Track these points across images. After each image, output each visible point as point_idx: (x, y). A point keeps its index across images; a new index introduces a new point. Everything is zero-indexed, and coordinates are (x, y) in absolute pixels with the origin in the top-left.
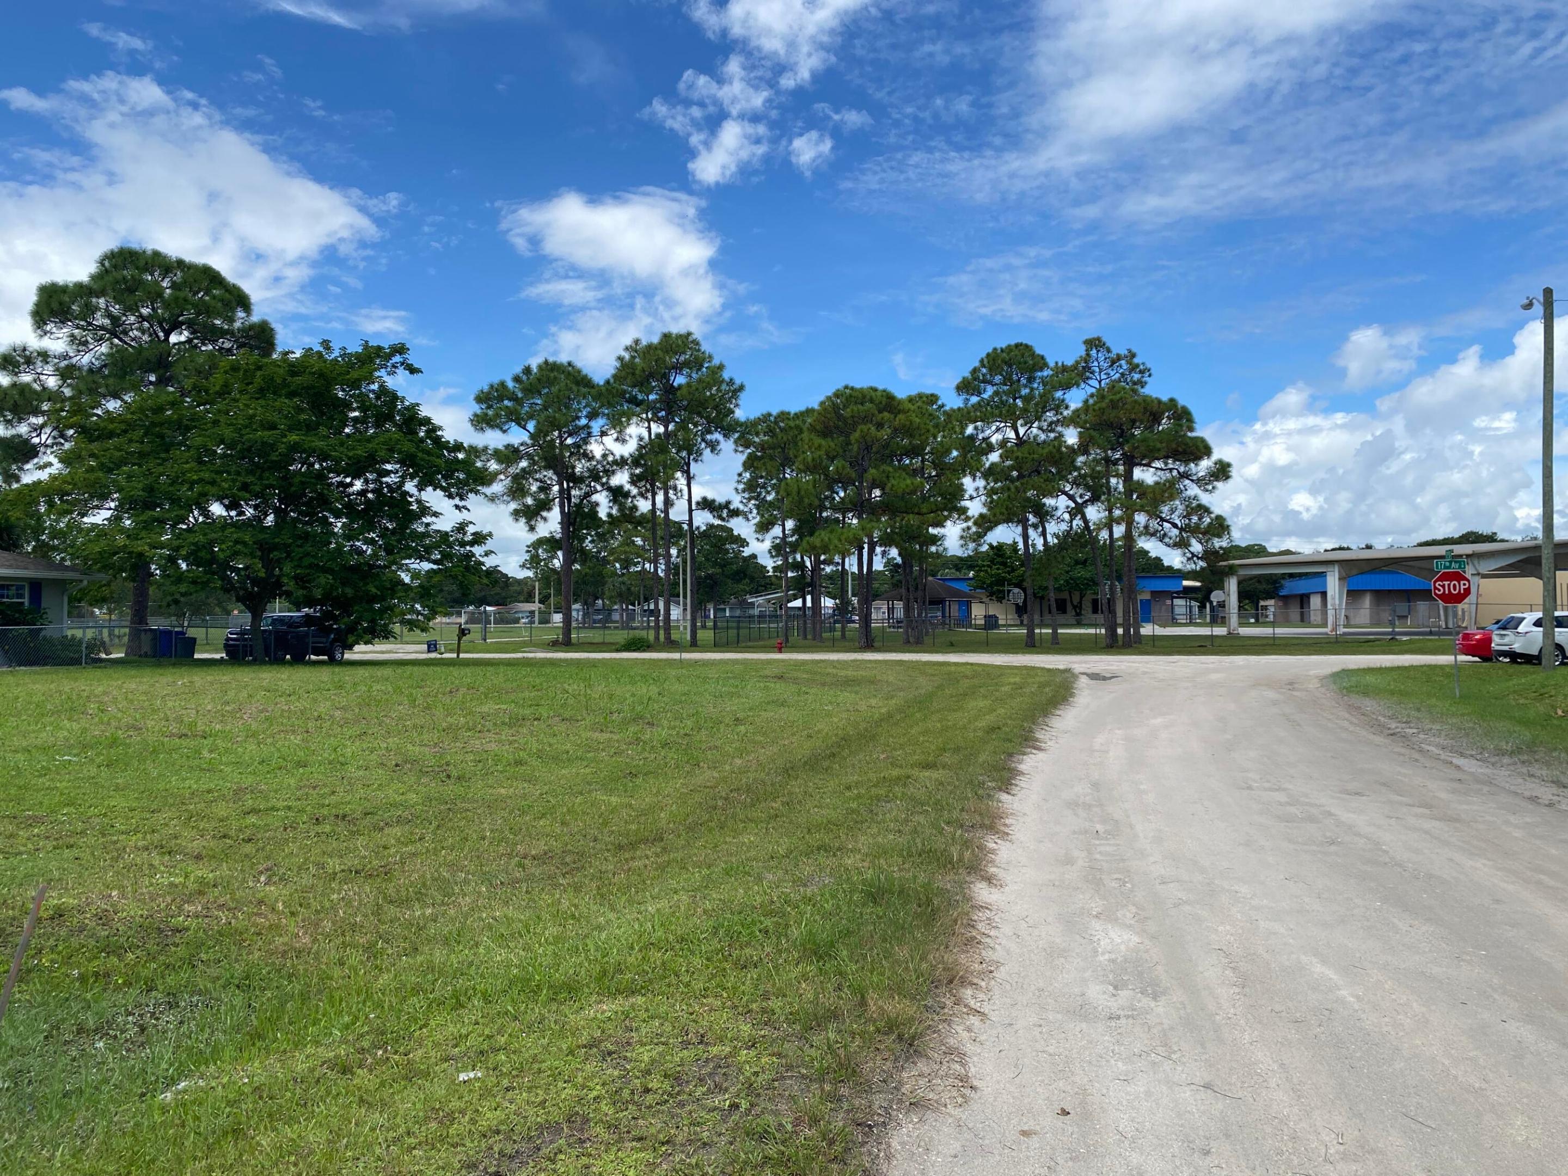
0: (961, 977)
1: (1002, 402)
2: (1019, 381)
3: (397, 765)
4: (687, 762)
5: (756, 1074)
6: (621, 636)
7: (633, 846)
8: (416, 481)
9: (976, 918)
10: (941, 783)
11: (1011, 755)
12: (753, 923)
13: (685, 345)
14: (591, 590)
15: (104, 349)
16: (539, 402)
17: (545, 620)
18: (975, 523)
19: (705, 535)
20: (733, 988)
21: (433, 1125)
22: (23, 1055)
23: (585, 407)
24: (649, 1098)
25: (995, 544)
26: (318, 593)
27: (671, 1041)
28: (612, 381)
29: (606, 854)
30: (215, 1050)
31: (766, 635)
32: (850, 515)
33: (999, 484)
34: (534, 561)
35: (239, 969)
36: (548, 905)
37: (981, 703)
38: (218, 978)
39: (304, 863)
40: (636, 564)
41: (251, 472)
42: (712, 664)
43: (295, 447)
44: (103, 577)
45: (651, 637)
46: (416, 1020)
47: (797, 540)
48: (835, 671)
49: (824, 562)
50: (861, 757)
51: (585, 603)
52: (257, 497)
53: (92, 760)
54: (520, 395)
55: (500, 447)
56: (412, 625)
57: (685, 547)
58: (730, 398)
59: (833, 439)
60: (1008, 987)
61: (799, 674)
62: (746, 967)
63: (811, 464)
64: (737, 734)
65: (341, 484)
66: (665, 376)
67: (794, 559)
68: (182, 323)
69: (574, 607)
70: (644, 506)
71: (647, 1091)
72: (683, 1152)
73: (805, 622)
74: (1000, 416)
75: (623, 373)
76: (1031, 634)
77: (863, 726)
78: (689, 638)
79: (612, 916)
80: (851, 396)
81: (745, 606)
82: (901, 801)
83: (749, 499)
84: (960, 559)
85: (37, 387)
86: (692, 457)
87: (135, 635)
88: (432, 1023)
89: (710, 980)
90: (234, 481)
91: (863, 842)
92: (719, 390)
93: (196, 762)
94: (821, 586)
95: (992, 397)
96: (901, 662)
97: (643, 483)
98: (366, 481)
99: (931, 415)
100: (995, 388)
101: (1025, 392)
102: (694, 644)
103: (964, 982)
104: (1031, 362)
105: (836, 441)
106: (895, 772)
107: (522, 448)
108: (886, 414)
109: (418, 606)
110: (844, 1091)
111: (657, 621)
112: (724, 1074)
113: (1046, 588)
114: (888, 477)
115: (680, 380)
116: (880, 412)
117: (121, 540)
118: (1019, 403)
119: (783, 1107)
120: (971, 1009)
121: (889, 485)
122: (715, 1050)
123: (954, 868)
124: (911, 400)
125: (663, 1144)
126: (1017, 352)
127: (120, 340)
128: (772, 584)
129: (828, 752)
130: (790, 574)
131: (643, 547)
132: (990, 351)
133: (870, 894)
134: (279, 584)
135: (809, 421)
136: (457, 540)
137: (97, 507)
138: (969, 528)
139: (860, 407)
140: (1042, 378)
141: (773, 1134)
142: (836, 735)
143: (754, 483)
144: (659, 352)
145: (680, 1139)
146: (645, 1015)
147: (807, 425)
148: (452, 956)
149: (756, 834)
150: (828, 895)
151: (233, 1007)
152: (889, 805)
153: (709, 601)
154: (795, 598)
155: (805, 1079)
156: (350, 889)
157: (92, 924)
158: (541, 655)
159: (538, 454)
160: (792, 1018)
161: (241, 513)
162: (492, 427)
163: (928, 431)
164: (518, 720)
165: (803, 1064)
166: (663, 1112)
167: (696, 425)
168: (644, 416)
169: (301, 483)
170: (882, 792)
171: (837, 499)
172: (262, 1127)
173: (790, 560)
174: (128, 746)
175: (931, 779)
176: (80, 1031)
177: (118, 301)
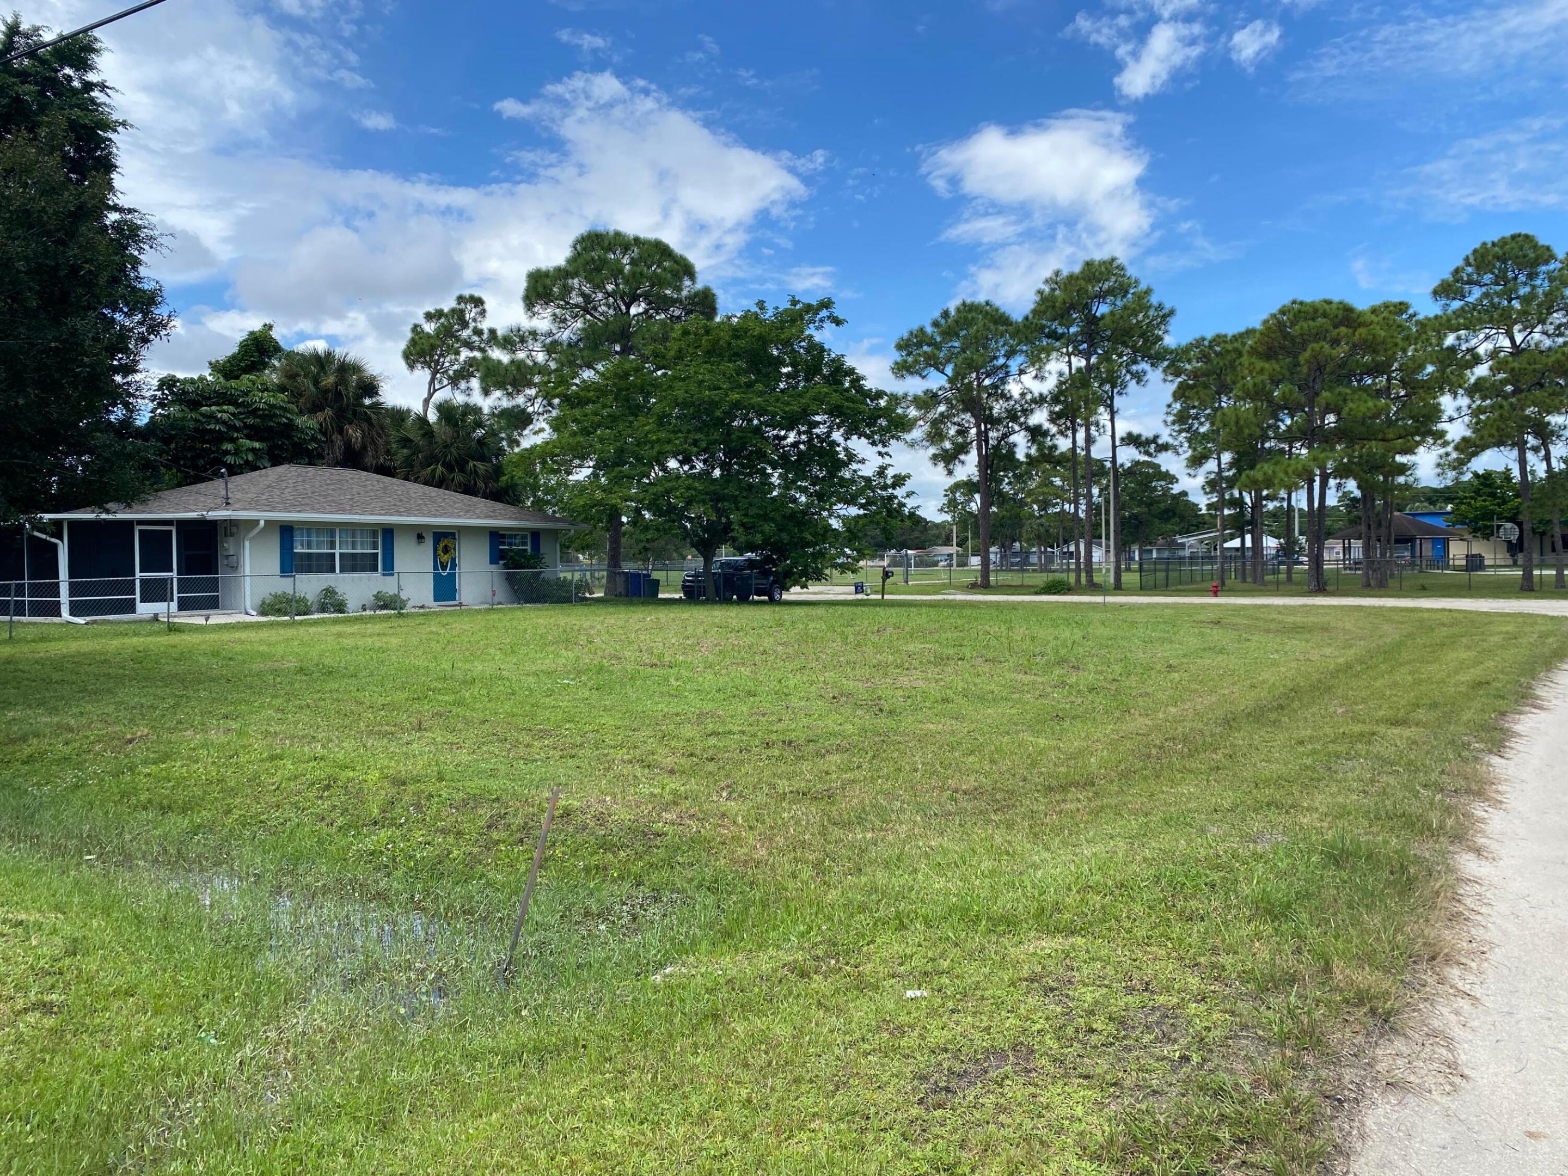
0: (1446, 955)
1: (1493, 305)
2: (1516, 278)
3: (834, 698)
4: (1117, 708)
5: (1208, 1029)
6: (1041, 579)
7: (1064, 788)
8: (842, 430)
9: (1462, 891)
10: (1415, 742)
11: (1503, 714)
12: (1199, 875)
13: (1109, 272)
14: (1008, 532)
15: (579, 324)
16: (956, 344)
17: (963, 563)
18: (1456, 448)
19: (1130, 472)
20: (1178, 939)
21: (886, 1035)
22: (545, 930)
23: (1002, 346)
24: (1094, 1039)
25: (1481, 472)
26: (759, 539)
27: (1114, 985)
28: (1031, 316)
29: (1036, 795)
30: (693, 943)
31: (1199, 579)
32: (1298, 445)
33: (1488, 402)
34: (952, 505)
35: (709, 873)
36: (982, 839)
37: (1463, 655)
38: (692, 880)
39: (758, 783)
40: (1054, 506)
41: (698, 430)
42: (1139, 609)
43: (737, 405)
44: (586, 527)
45: (1072, 578)
46: (863, 936)
47: (1234, 475)
48: (1280, 617)
49: (1267, 498)
50: (1314, 709)
51: (1003, 546)
52: (705, 452)
53: (585, 684)
54: (938, 339)
55: (920, 393)
56: (844, 568)
57: (1108, 486)
58: (1158, 324)
59: (1278, 361)
60: (1506, 972)
61: (1239, 620)
62: (1191, 919)
63: (1252, 390)
64: (1171, 681)
65: (777, 437)
66: (1087, 307)
67: (1232, 495)
68: (640, 296)
69: (992, 549)
70: (1064, 444)
71: (1092, 1031)
72: (1131, 1096)
73: (1244, 564)
74: (1491, 321)
75: (1043, 307)
76: (1528, 576)
77: (1315, 676)
78: (1112, 580)
79: (1046, 855)
80: (1300, 312)
81: (1173, 546)
82: (1366, 759)
83: (1180, 432)
84: (1435, 490)
85: (529, 362)
86: (1116, 391)
87: (612, 577)
88: (878, 940)
89: (1153, 929)
90: (686, 439)
91: (1320, 800)
92: (1146, 316)
93: (665, 689)
94: (1263, 524)
95: (1480, 300)
96: (1360, 608)
97: (1063, 421)
98: (799, 433)
99: (1400, 326)
100: (1484, 289)
101: (1523, 291)
102: (1118, 587)
103: (1448, 960)
104: (1532, 255)
105: (1282, 363)
106: (1357, 728)
107: (940, 393)
108: (1343, 329)
109: (848, 551)
110: (1308, 1059)
111: (1078, 563)
112: (1172, 1025)
113: (1549, 522)
114: (1345, 400)
115: (1102, 309)
116: (1336, 327)
117: (599, 495)
118: (1516, 304)
119: (1239, 1066)
120: (1459, 991)
121: (1346, 409)
122: (1161, 999)
123: (1433, 836)
124: (1374, 311)
125: (1112, 1085)
126: (1513, 244)
127: (592, 315)
128: (1205, 523)
129: (1275, 704)
130: (1226, 512)
131: (1062, 488)
132: (1478, 246)
133: (1331, 856)
134: (728, 527)
135: (1250, 342)
136: (879, 483)
137: (580, 466)
138: (1447, 454)
139: (1311, 323)
140: (1548, 273)
141: (1230, 1093)
142: (1285, 686)
143: (1186, 414)
144: (1083, 282)
145: (1128, 1082)
146: (1086, 957)
147: (1247, 348)
148: (893, 879)
149: (1196, 785)
150: (1281, 854)
151: (705, 907)
152: (1350, 763)
153: (1133, 543)
154: (1232, 537)
155: (1263, 1041)
156: (799, 809)
157: (592, 824)
158: (960, 597)
159: (956, 398)
160: (1245, 976)
161: (693, 467)
162: (912, 373)
163: (1396, 345)
164: (942, 660)
165: (1260, 1025)
166: (1109, 1054)
167: (1120, 356)
168: (1064, 350)
169: (741, 438)
170: (1342, 748)
171: (1283, 427)
172: (736, 1015)
173: (1227, 497)
174: (611, 673)
175: (1401, 737)
176: (587, 914)
177: (589, 281)
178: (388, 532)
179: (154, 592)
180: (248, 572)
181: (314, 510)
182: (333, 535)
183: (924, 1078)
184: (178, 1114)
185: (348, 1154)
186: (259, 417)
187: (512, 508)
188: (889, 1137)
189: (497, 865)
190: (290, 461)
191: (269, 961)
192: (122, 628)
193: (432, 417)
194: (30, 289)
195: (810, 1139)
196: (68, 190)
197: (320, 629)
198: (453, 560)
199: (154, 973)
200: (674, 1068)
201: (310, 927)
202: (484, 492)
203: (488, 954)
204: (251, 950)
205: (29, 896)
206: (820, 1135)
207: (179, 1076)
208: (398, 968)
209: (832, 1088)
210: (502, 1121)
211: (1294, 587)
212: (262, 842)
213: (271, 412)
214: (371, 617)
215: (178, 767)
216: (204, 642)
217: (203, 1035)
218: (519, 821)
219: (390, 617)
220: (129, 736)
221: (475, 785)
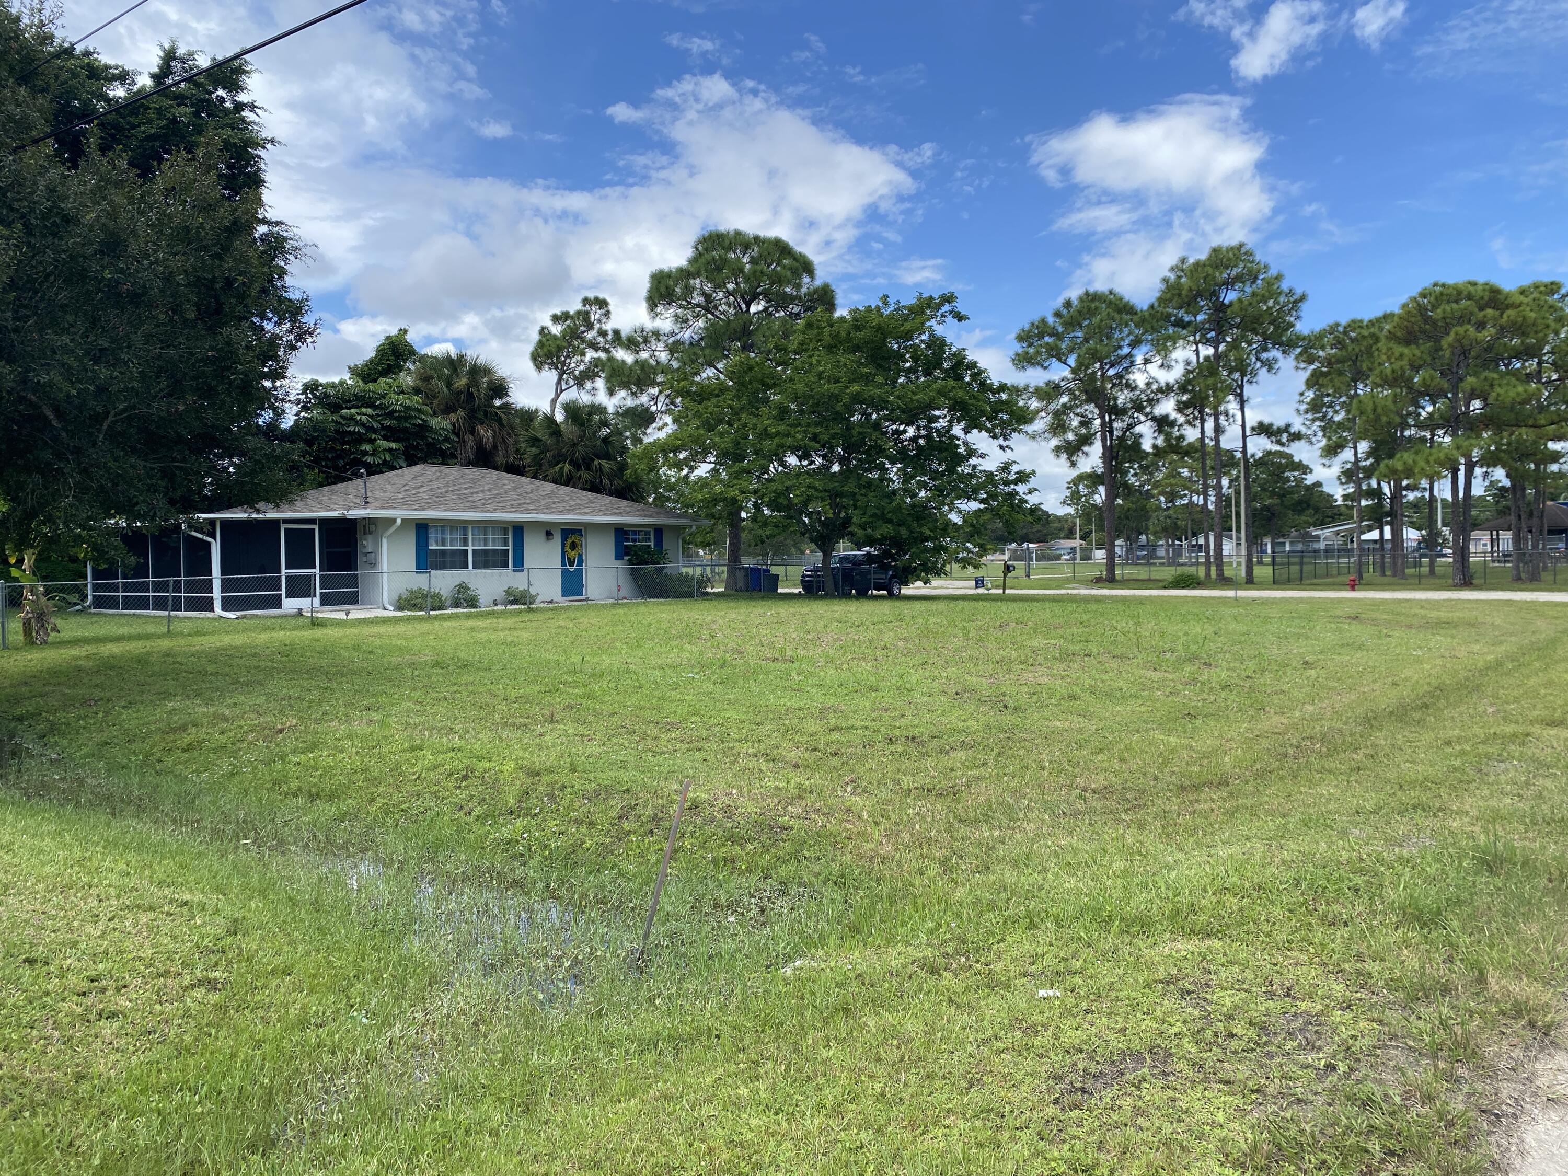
3: (957, 694)
4: (1251, 706)
5: (1354, 1037)
6: (1169, 573)
7: (1196, 788)
8: (962, 424)
12: (1341, 879)
13: (1238, 258)
14: (1134, 525)
15: (701, 323)
16: (1080, 334)
17: (1087, 557)
19: (1261, 462)
20: (1321, 944)
21: (1018, 1034)
22: (676, 921)
23: (1128, 335)
24: (1234, 1044)
26: (877, 534)
27: (1254, 989)
28: (1156, 304)
29: (1168, 794)
30: (821, 937)
31: (1335, 572)
32: (1441, 432)
34: (1075, 497)
35: (835, 867)
36: (1112, 839)
38: (819, 874)
39: (882, 779)
40: (1182, 497)
41: (817, 424)
42: (1272, 603)
43: (857, 398)
45: (1202, 572)
46: (993, 934)
47: (1372, 464)
48: (1423, 612)
49: (1407, 488)
50: (1462, 709)
51: (1128, 539)
52: (823, 446)
53: (709, 678)
54: (1060, 330)
55: (1041, 384)
56: (965, 563)
57: (1238, 477)
58: (1289, 311)
59: (1418, 345)
61: (1378, 615)
62: (1334, 924)
63: (1390, 377)
64: (1307, 678)
65: (898, 432)
66: (1214, 294)
67: (1369, 485)
68: (760, 294)
69: (1117, 542)
70: (1192, 434)
71: (1232, 1035)
72: (1275, 1104)
73: (1383, 557)
75: (1169, 295)
77: (1463, 674)
78: (1243, 573)
79: (1180, 856)
80: (1442, 294)
81: (1307, 538)
82: (1519, 761)
83: (1313, 420)
85: (652, 362)
86: (1245, 379)
87: (732, 571)
88: (1009, 939)
89: (1293, 933)
90: (805, 432)
91: (1470, 803)
92: (1276, 303)
93: (787, 684)
94: (1403, 515)
96: (1510, 603)
97: (1191, 410)
98: (918, 428)
99: (1551, 307)
102: (1250, 581)
105: (1422, 348)
106: (1509, 729)
107: (1062, 384)
108: (1490, 312)
109: (969, 545)
110: (1462, 1072)
111: (1208, 556)
112: (1316, 1032)
114: (1492, 386)
115: (1230, 296)
116: (1481, 309)
117: (718, 488)
119: (1388, 1077)
121: (1494, 394)
122: (1304, 1006)
124: (1523, 292)
125: (1253, 1091)
127: (713, 314)
128: (1340, 515)
129: (1419, 703)
130: (1364, 503)
131: (1190, 479)
133: (1483, 862)
134: (847, 521)
135: (1387, 327)
136: (1002, 479)
137: (702, 462)
139: (1454, 306)
141: (1379, 1104)
142: (1429, 684)
143: (1319, 402)
144: (1210, 270)
145: (1271, 1090)
146: (1224, 960)
147: (1385, 332)
148: (1023, 878)
149: (1336, 786)
150: (1429, 858)
151: (833, 901)
152: (1503, 765)
153: (1265, 535)
154: (1370, 528)
155: (1414, 1052)
156: (924, 806)
157: (719, 816)
158: (1084, 592)
159: (1079, 388)
160: (1393, 985)
161: (812, 463)
162: (1033, 364)
163: (1548, 326)
164: (1068, 656)
165: (1410, 1035)
166: (1250, 1060)
167: (1250, 343)
168: (1191, 338)
169: (860, 433)
170: (1493, 750)
171: (1424, 414)
172: (867, 1009)
173: (1364, 487)
174: (734, 667)
175: (1558, 739)
176: (716, 905)
177: (709, 280)
178: (518, 530)
179: (299, 588)
180: (385, 569)
181: (447, 508)
182: (466, 533)
183: (1058, 1078)
184: (334, 1089)
185: (494, 1133)
186: (396, 418)
187: (636, 505)
188: (1024, 1135)
189: (628, 855)
190: (424, 461)
191: (415, 944)
192: (269, 623)
193: (559, 417)
194: (189, 301)
195: (945, 1135)
196: (223, 206)
197: (453, 624)
198: (580, 556)
199: (308, 953)
200: (807, 1060)
201: (451, 913)
202: (610, 489)
203: (621, 942)
204: (397, 934)
205: (192, 878)
206: (955, 1131)
207: (333, 1053)
208: (537, 955)
209: (965, 1085)
210: (640, 1107)
211: (1437, 581)
212: (404, 830)
213: (406, 414)
214: (502, 612)
215: (325, 757)
216: (345, 636)
217: (355, 1014)
218: (649, 812)
219: (520, 611)
220: (279, 726)
221: (606, 776)
